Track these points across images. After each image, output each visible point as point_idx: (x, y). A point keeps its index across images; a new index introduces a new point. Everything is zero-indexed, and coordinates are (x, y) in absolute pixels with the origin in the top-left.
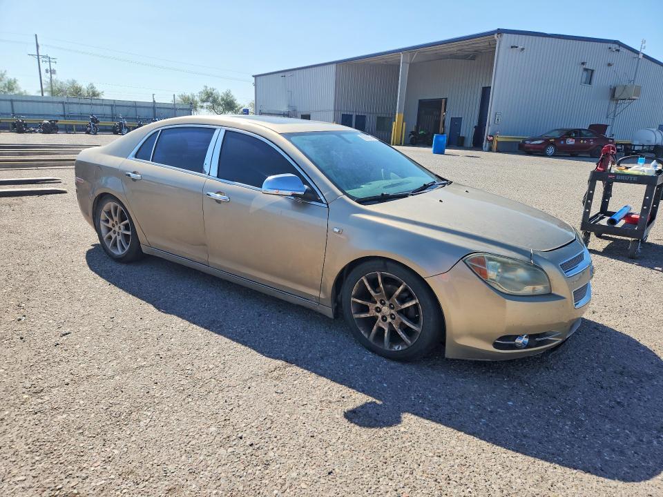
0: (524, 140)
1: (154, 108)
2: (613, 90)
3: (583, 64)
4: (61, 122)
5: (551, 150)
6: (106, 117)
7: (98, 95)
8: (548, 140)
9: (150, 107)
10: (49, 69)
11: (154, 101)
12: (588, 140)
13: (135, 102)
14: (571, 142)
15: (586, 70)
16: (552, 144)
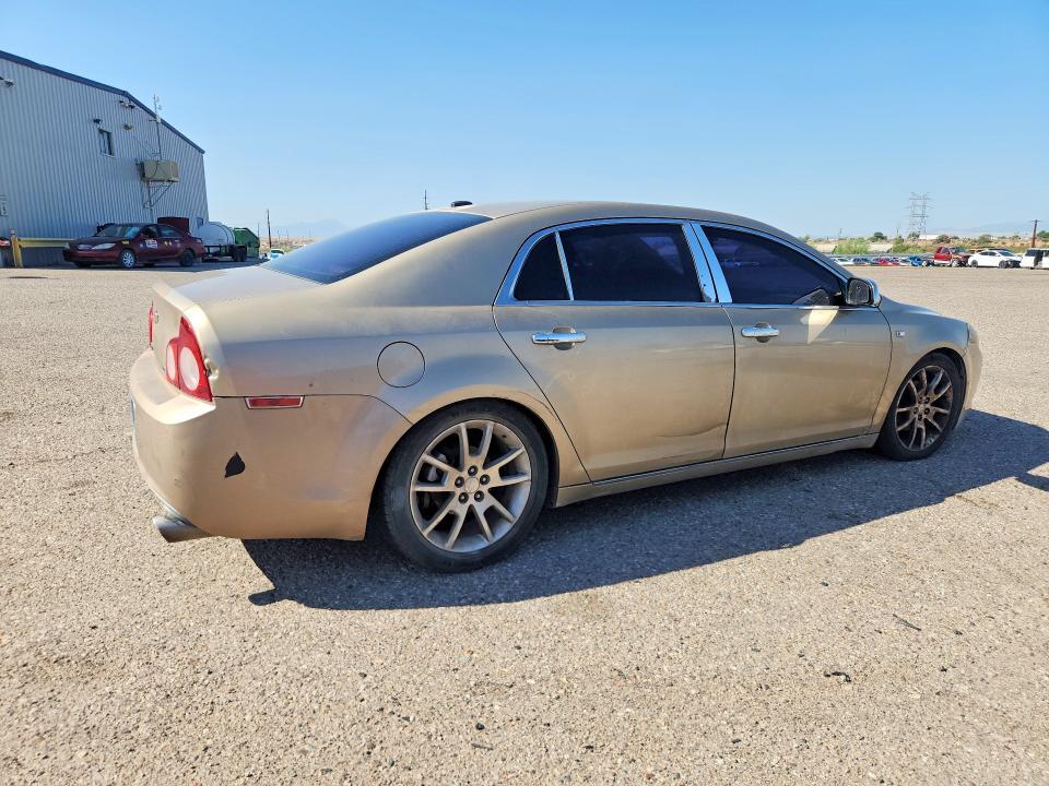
0: (74, 245)
2: (141, 167)
3: (97, 121)
5: (128, 259)
8: (120, 242)
12: (172, 240)
14: (152, 244)
15: (101, 131)
16: (127, 248)
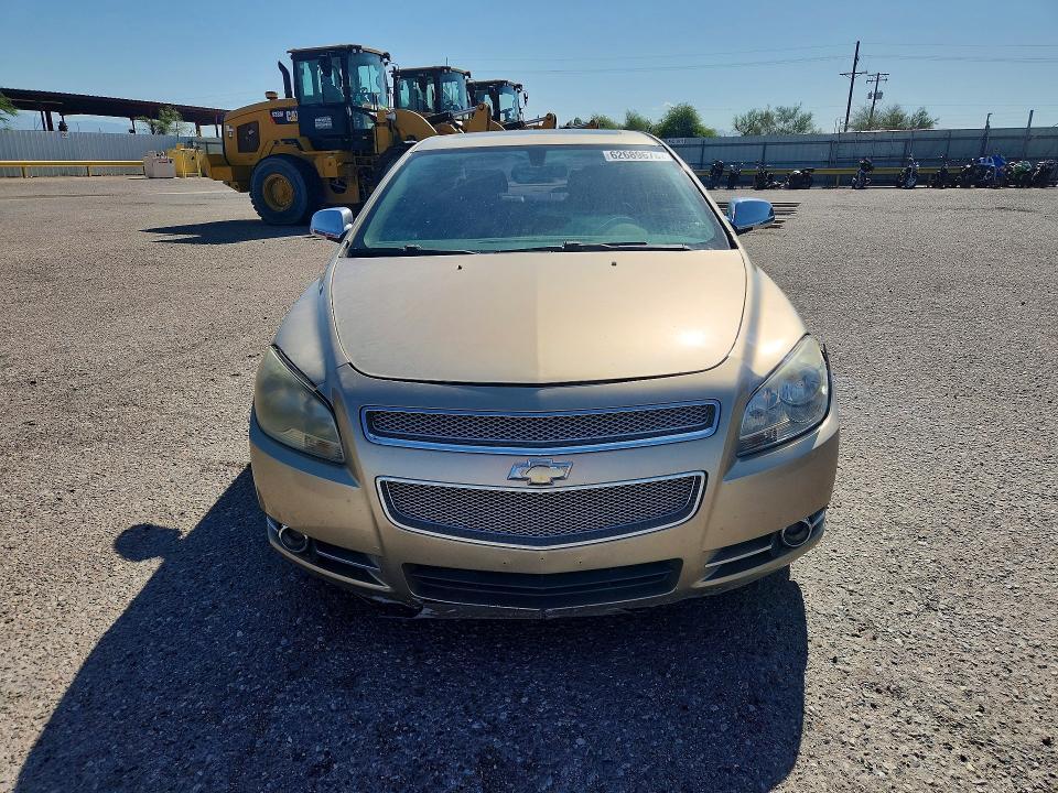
1: (985, 138)
4: (820, 171)
6: (894, 161)
7: (930, 124)
9: (977, 138)
10: (874, 92)
11: (988, 126)
13: (950, 131)
